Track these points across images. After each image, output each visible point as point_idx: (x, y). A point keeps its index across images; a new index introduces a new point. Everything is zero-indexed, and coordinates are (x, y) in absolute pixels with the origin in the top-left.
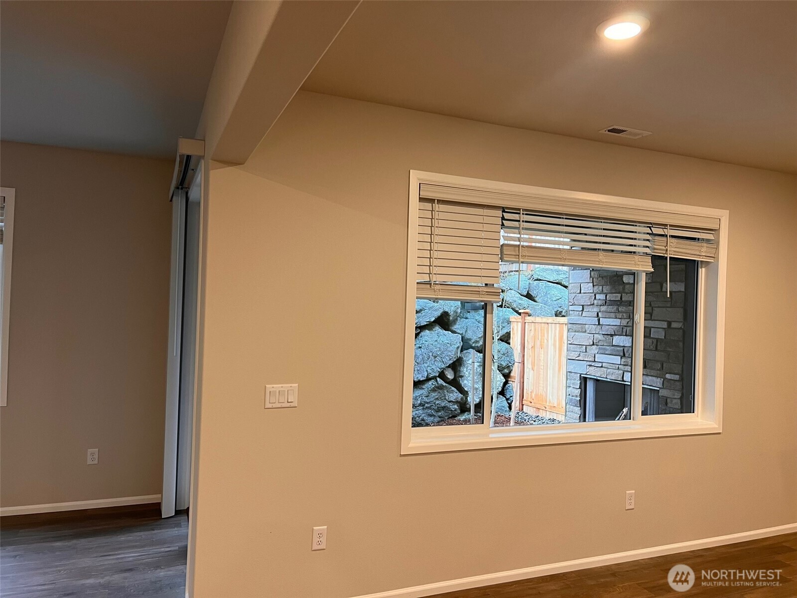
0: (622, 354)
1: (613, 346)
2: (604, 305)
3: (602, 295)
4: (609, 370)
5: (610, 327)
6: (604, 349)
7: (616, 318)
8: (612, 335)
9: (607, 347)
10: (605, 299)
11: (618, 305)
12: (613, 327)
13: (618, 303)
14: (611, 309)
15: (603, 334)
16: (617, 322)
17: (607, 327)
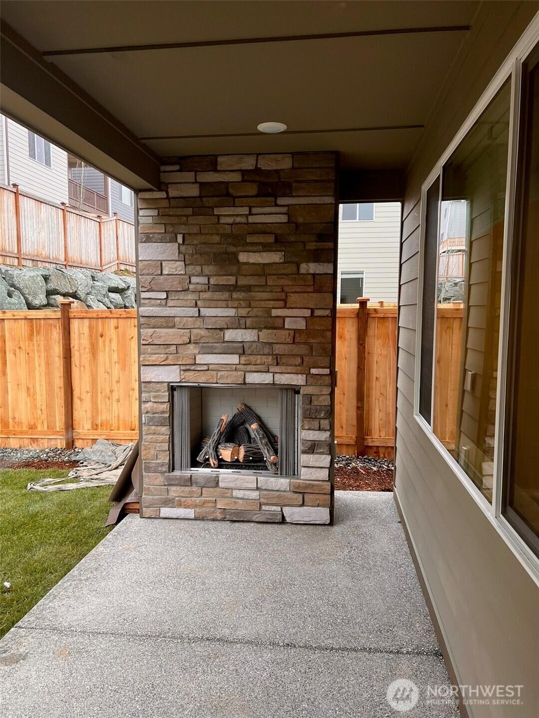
0: (241, 351)
1: (224, 342)
2: (206, 291)
3: (201, 278)
4: (220, 374)
5: (218, 319)
6: (212, 347)
7: (228, 307)
8: (221, 329)
9: (216, 345)
10: (207, 282)
11: (230, 291)
12: (222, 319)
13: (231, 288)
14: (217, 295)
15: (206, 329)
16: (231, 312)
17: (214, 319)
